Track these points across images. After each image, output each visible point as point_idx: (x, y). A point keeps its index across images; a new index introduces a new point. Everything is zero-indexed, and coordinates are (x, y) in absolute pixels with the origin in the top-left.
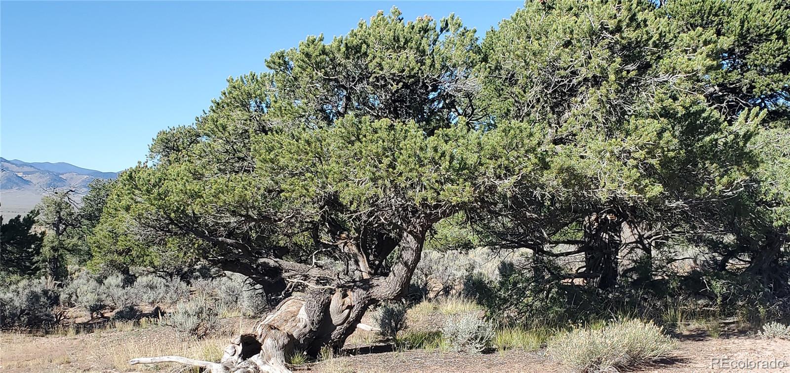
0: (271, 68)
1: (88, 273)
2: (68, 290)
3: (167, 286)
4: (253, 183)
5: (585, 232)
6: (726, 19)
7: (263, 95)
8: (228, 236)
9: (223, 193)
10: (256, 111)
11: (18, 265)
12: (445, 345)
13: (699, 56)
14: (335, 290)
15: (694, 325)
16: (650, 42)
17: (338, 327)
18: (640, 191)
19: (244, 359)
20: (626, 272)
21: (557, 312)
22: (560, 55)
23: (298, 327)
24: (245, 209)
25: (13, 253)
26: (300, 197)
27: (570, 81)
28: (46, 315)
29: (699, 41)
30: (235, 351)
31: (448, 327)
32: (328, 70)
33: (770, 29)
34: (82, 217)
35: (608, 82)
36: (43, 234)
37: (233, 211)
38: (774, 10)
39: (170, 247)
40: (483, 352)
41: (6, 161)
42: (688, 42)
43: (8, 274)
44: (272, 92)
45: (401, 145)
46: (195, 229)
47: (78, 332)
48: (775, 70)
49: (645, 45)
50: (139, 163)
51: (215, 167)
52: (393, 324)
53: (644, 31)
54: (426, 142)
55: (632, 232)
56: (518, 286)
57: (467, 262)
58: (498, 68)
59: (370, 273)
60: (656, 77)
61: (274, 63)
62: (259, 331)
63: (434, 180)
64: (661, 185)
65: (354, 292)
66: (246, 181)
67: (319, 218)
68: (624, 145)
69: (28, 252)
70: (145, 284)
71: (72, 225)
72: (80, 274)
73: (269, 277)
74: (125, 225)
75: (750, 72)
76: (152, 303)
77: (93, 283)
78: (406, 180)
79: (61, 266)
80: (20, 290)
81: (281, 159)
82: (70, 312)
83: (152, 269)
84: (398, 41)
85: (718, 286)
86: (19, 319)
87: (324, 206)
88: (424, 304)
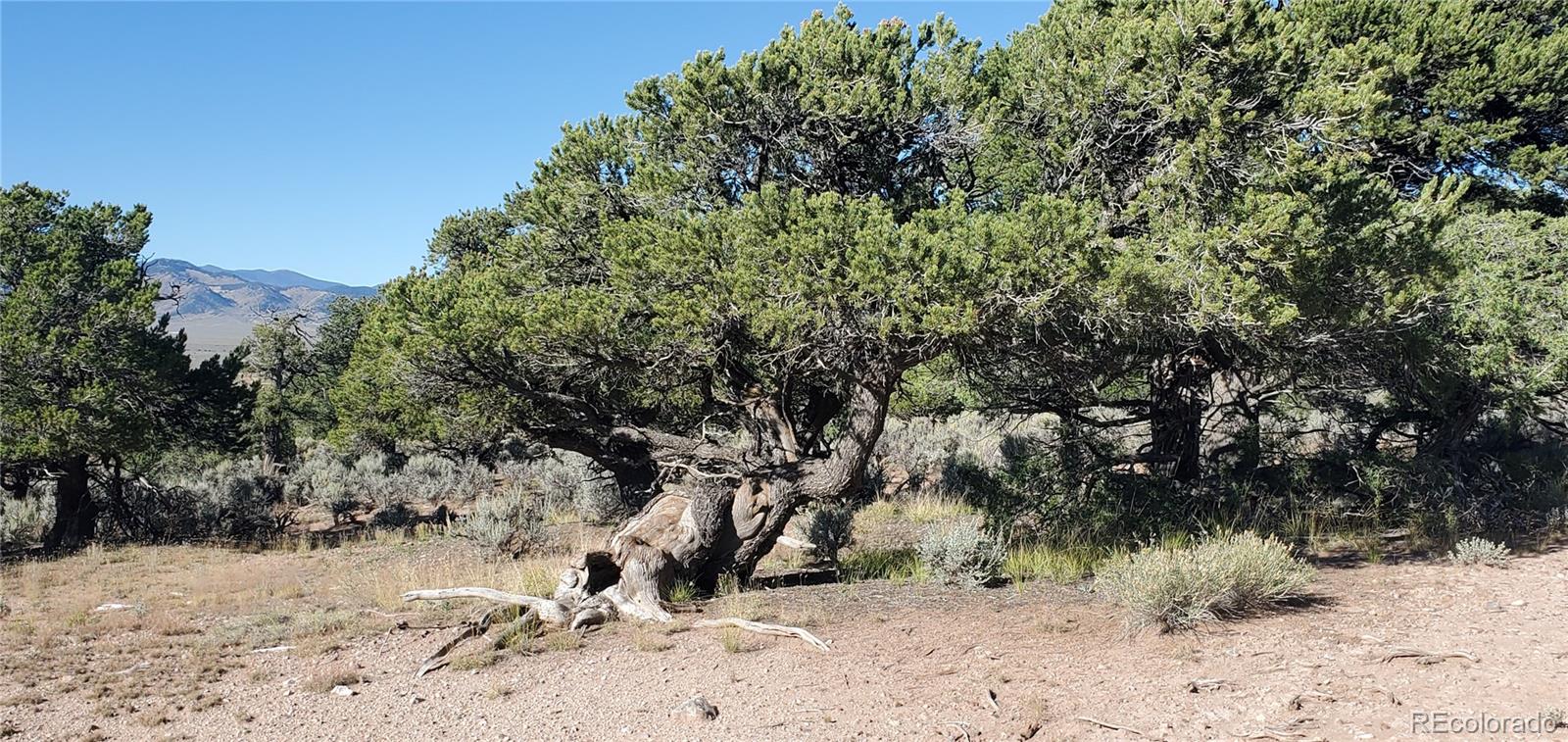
0: (636, 108)
1: (329, 450)
2: (296, 478)
3: (458, 472)
4: (607, 301)
5: (1153, 386)
6: (1392, 29)
7: (622, 154)
8: (565, 389)
9: (557, 318)
10: (609, 180)
11: (217, 437)
12: (922, 572)
13: (1364, 86)
14: (740, 481)
15: (1336, 542)
16: (1278, 63)
17: (745, 543)
18: (1260, 316)
19: (592, 593)
20: (1216, 452)
21: (1105, 518)
22: (1125, 84)
23: (680, 542)
24: (593, 344)
25: (208, 417)
26: (685, 325)
27: (1142, 129)
28: (262, 518)
29: (1362, 61)
30: (578, 580)
31: (928, 545)
32: (732, 110)
33: (1468, 46)
34: (319, 359)
35: (1208, 130)
36: (257, 385)
37: (574, 349)
38: (1473, 13)
39: (464, 409)
40: (987, 585)
41: (193, 267)
42: (1343, 62)
43: (199, 451)
44: (636, 148)
45: (856, 237)
46: (510, 378)
47: (314, 547)
48: (1473, 115)
49: (1268, 68)
50: (413, 269)
51: (542, 276)
52: (831, 537)
53: (1268, 43)
54: (900, 231)
55: (1227, 386)
56: (1042, 475)
57: (947, 436)
58: (1017, 106)
59: (797, 453)
60: (1289, 122)
61: (641, 98)
62: (616, 547)
63: (912, 297)
64: (1294, 305)
65: (772, 484)
66: (594, 297)
67: (715, 360)
68: (1235, 237)
69: (232, 416)
70: (421, 468)
71: (303, 372)
72: (315, 451)
73: (630, 458)
74: (394, 369)
75: (1430, 119)
76: (434, 500)
77: (337, 467)
78: (865, 297)
79: (284, 439)
80: (220, 476)
81: (653, 262)
82: (301, 513)
83: (432, 445)
84: (850, 61)
85: (1376, 478)
86: (218, 523)
87: (723, 342)
88: (879, 503)
